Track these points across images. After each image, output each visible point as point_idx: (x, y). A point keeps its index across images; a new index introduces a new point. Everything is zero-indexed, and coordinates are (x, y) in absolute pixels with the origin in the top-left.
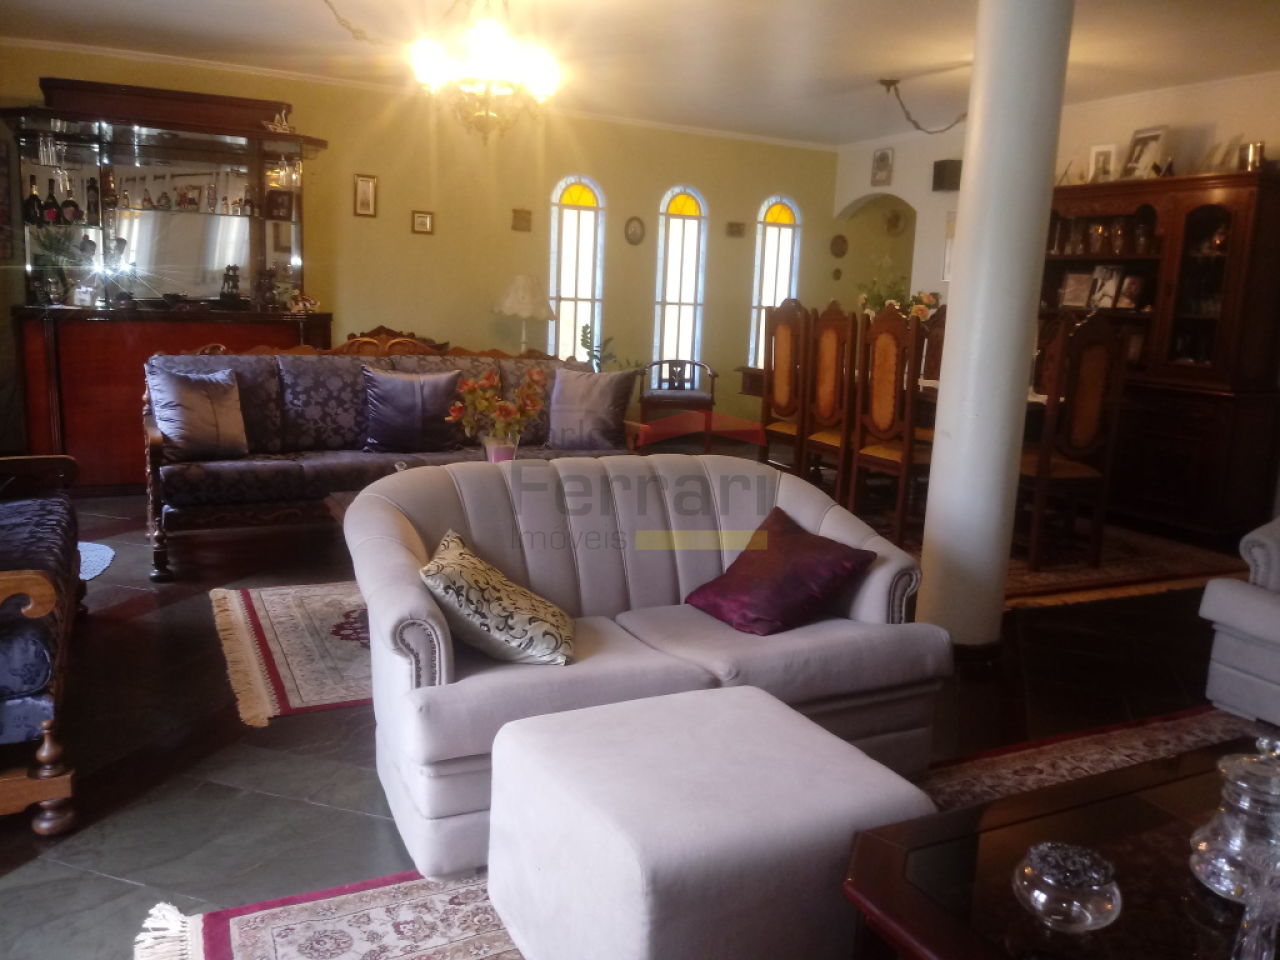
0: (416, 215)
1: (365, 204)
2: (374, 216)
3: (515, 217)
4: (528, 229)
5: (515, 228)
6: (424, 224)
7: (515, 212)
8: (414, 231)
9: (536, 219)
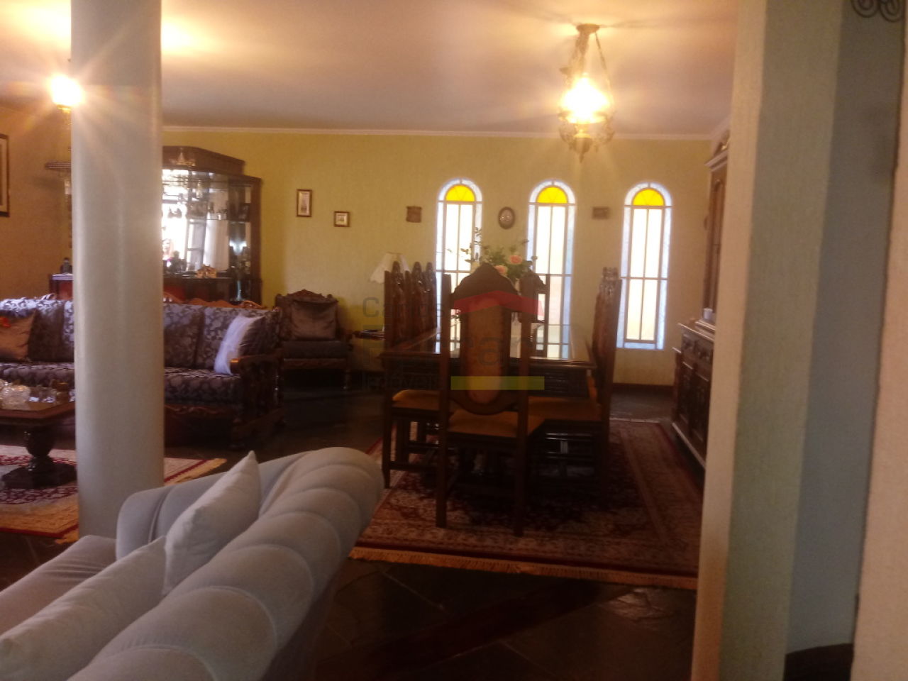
0: (338, 214)
1: (304, 209)
2: (309, 216)
3: (408, 213)
4: (419, 220)
5: (409, 220)
6: (343, 220)
7: (409, 208)
8: (336, 226)
9: (424, 214)
